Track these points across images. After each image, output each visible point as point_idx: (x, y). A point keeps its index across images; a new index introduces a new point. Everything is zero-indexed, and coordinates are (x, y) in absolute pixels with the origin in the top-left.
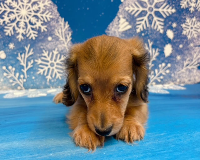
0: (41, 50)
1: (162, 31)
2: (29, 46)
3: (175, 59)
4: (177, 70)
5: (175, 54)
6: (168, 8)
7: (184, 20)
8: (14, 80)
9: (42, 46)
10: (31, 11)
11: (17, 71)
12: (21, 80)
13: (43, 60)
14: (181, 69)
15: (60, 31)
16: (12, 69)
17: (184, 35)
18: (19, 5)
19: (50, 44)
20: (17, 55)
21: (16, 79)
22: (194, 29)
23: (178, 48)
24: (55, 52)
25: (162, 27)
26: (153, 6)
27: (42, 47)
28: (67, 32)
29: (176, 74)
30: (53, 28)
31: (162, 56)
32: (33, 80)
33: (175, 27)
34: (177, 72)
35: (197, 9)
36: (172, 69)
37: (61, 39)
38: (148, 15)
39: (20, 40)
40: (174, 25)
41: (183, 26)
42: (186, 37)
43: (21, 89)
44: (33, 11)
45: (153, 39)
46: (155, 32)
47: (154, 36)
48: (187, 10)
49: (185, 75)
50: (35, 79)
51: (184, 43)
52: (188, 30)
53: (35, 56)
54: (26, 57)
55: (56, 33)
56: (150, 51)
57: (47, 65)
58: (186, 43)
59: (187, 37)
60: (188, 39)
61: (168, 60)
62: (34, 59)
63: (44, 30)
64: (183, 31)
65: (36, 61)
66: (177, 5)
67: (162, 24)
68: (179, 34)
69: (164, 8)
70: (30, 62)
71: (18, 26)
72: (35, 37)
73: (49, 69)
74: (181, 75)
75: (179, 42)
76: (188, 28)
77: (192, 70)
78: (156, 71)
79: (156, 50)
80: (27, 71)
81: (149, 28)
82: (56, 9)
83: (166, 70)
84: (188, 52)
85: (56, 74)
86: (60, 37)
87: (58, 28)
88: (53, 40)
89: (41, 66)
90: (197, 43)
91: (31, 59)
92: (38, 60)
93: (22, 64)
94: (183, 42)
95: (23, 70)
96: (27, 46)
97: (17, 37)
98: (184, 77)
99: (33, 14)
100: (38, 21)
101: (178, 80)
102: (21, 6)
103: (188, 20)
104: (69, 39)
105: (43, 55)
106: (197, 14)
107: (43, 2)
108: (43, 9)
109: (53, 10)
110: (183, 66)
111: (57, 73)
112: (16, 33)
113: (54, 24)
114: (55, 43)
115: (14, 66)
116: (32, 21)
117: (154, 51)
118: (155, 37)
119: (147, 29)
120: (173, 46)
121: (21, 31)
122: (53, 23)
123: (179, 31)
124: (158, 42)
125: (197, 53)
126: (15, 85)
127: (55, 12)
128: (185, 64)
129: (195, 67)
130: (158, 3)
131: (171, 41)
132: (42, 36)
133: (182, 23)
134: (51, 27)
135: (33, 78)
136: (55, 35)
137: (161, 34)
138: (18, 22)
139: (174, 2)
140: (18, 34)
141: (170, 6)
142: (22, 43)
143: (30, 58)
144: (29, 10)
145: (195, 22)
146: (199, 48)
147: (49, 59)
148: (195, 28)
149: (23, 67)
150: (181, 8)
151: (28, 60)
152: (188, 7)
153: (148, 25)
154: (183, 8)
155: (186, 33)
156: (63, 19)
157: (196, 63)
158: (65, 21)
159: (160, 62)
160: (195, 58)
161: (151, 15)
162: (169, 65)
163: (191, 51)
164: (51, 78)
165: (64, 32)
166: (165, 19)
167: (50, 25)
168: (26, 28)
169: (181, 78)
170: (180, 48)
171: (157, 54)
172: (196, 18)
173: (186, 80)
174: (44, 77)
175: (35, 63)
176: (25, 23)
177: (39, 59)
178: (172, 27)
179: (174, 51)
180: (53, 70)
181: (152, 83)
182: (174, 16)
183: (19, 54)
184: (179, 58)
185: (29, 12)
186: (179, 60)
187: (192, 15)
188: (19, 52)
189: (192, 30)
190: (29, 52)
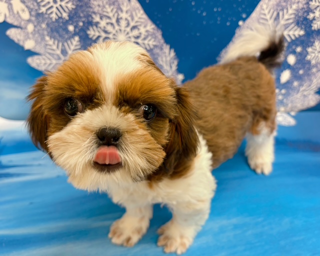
6: (296, 30)
7: (312, 44)
14: (295, 94)
15: (164, 59)
17: (307, 60)
18: (115, 30)
23: (297, 74)
28: (172, 61)
29: (289, 99)
30: (156, 56)
33: (299, 51)
34: (291, 97)
37: (165, 67)
41: (310, 50)
44: (132, 37)
55: (160, 62)
58: (308, 68)
60: (312, 64)
61: (283, 86)
64: (307, 56)
66: (308, 25)
69: (291, 30)
75: (300, 67)
76: (314, 53)
84: (308, 78)
87: (162, 56)
94: (305, 67)
99: (133, 40)
102: (119, 31)
103: (316, 43)
108: (144, 35)
109: (156, 36)
110: (299, 91)
122: (156, 50)
123: (303, 56)
127: (159, 38)
128: (301, 89)
129: (312, 92)
131: (290, 67)
139: (304, 22)
141: (299, 27)
144: (128, 36)
150: (311, 29)
154: (314, 29)
155: (311, 58)
156: (169, 46)
158: (171, 48)
162: (283, 91)
163: (312, 76)
165: (169, 61)
167: (153, 52)
169: (294, 103)
178: (296, 52)
182: (301, 39)
186: (295, 86)
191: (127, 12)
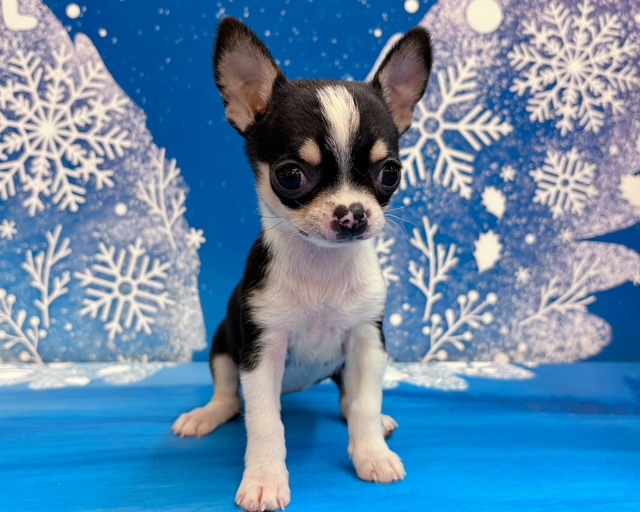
0: (94, 242)
1: (466, 192)
2: (59, 229)
3: (510, 280)
4: (518, 313)
5: (511, 264)
6: (489, 121)
7: (540, 158)
8: (12, 332)
9: (97, 230)
10: (67, 128)
11: (22, 304)
12: (30, 333)
13: (98, 275)
14: (530, 312)
15: (152, 187)
16: (6, 298)
17: (539, 203)
18: (34, 109)
19: (120, 226)
20: (23, 258)
21: (18, 329)
22: (572, 185)
23: (523, 246)
24: (136, 251)
25: (469, 180)
26: (438, 116)
27: (96, 235)
28: (172, 191)
29: (517, 327)
30: (131, 178)
31: (470, 269)
32: (68, 332)
33: (512, 178)
34: (519, 321)
35: (582, 123)
36: (503, 311)
37: (155, 210)
38: (421, 142)
39: (32, 212)
40: (508, 173)
41: (538, 175)
42: (545, 211)
43: (30, 362)
44: (73, 128)
45: (437, 216)
46: (445, 195)
47: (443, 208)
48: (549, 126)
49: (547, 330)
50: (73, 330)
51: (542, 228)
52: (552, 190)
53: (76, 261)
54: (50, 262)
55: (141, 193)
56: (430, 254)
57: (109, 291)
58: (548, 229)
59: (552, 210)
60: (555, 216)
61: (489, 282)
62: (72, 270)
63: (104, 184)
64: (538, 192)
65: (78, 275)
66: (518, 110)
67: (469, 169)
68: (524, 201)
69: (473, 121)
70: (61, 278)
71: (28, 172)
72: (78, 204)
73: (115, 302)
74: (531, 331)
75: (525, 225)
76: (554, 184)
77: (570, 316)
78: (450, 314)
79: (447, 251)
80: (50, 307)
81: (425, 181)
82: (141, 121)
83: (481, 313)
84: (555, 259)
85: (135, 319)
86: (153, 204)
87: (145, 179)
88: (131, 213)
89: (91, 292)
90: (585, 229)
91: (64, 270)
92: (83, 272)
93: (37, 283)
94: (537, 225)
95: (37, 302)
96: (52, 231)
97: (26, 203)
98: (543, 338)
99: (75, 135)
100: (87, 157)
101: (523, 347)
102: (41, 112)
103: (552, 158)
104: (179, 210)
105: (99, 257)
106: (581, 140)
107: (105, 102)
108: (103, 121)
109: (133, 125)
110: (538, 301)
111: (139, 314)
112: (23, 192)
113: (136, 164)
114: (137, 223)
115: (13, 289)
116: (69, 157)
117: (441, 253)
118: (447, 210)
119: (419, 186)
120: (506, 239)
121: (37, 185)
122: (131, 162)
123: (525, 193)
124: (454, 225)
125: (584, 261)
126: (12, 349)
127: (138, 130)
128: (545, 297)
129: (580, 306)
130: (455, 105)
131: (498, 222)
132: (98, 203)
133: (534, 169)
134: (125, 174)
135: (69, 327)
136: (137, 199)
137: (463, 201)
138: (31, 158)
139: (506, 102)
140: (29, 194)
141: (494, 114)
142: (41, 222)
143: (61, 266)
144: (63, 124)
145: (575, 163)
146: (589, 247)
147: (115, 271)
148: (577, 182)
149: (38, 294)
150: (529, 119)
151: (55, 273)
152: (552, 117)
153: (422, 174)
154: (537, 121)
155: (548, 198)
156: (163, 151)
157: (582, 294)
158: (168, 157)
159: (462, 286)
160: (579, 279)
161: (430, 142)
162: (492, 298)
163: (566, 256)
164: (120, 330)
165: (165, 190)
166: (478, 155)
167: (122, 168)
168: (54, 177)
169: (533, 340)
170: (526, 244)
171: (451, 262)
172: (580, 152)
173: (550, 349)
174: (98, 326)
175: (74, 282)
176: (50, 161)
177: (88, 271)
178: (502, 179)
179: (507, 253)
180: (127, 304)
181: (436, 352)
182: (509, 144)
183: (29, 254)
184: (523, 275)
185: (62, 128)
186: (525, 282)
187: (565, 143)
188: (29, 248)
189: (568, 189)
190: (57, 250)
191: (65, 67)
